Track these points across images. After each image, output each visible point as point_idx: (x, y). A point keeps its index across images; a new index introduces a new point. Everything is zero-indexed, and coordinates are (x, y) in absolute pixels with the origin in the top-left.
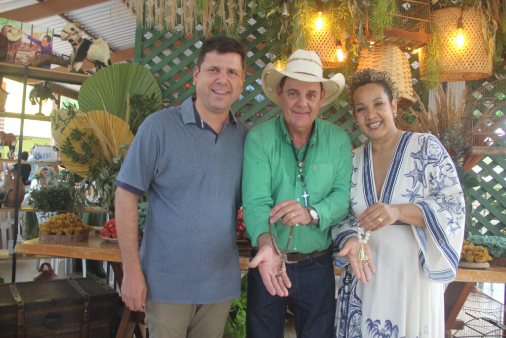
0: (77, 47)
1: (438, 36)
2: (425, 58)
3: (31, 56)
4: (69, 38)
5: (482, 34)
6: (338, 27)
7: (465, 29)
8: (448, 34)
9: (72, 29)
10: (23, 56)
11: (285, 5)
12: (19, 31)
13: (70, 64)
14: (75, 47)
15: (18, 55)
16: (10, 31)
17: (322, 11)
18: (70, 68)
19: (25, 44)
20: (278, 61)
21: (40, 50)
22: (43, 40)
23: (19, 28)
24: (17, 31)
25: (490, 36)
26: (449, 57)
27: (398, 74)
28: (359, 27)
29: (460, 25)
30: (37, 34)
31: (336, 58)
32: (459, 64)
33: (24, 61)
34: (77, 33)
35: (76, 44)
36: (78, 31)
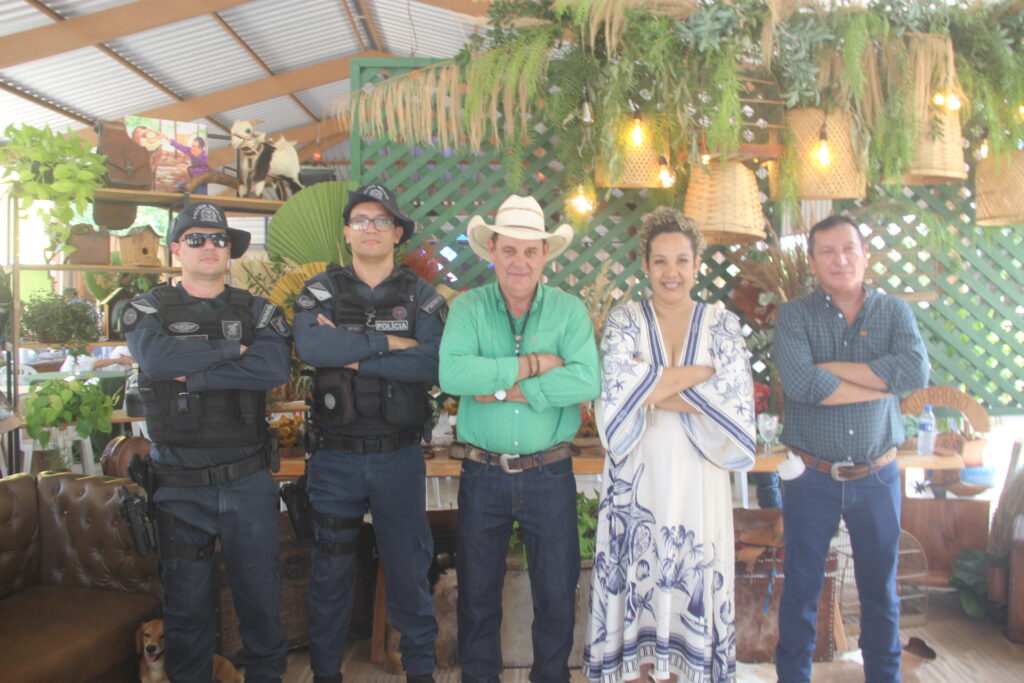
0: (255, 158)
1: (794, 148)
2: (778, 177)
3: (178, 172)
4: (243, 146)
5: (851, 146)
6: (662, 140)
8: (808, 146)
9: (248, 131)
10: (165, 173)
11: (587, 107)
12: (157, 134)
14: (252, 157)
15: (159, 174)
16: (144, 136)
17: (640, 119)
18: (243, 190)
19: (168, 154)
21: (189, 163)
22: (194, 146)
23: (156, 129)
24: (154, 135)
25: (860, 147)
26: (810, 177)
27: (744, 203)
28: (691, 141)
29: (823, 136)
30: (182, 136)
32: (823, 187)
33: (168, 182)
34: (254, 136)
35: (253, 153)
36: (256, 133)
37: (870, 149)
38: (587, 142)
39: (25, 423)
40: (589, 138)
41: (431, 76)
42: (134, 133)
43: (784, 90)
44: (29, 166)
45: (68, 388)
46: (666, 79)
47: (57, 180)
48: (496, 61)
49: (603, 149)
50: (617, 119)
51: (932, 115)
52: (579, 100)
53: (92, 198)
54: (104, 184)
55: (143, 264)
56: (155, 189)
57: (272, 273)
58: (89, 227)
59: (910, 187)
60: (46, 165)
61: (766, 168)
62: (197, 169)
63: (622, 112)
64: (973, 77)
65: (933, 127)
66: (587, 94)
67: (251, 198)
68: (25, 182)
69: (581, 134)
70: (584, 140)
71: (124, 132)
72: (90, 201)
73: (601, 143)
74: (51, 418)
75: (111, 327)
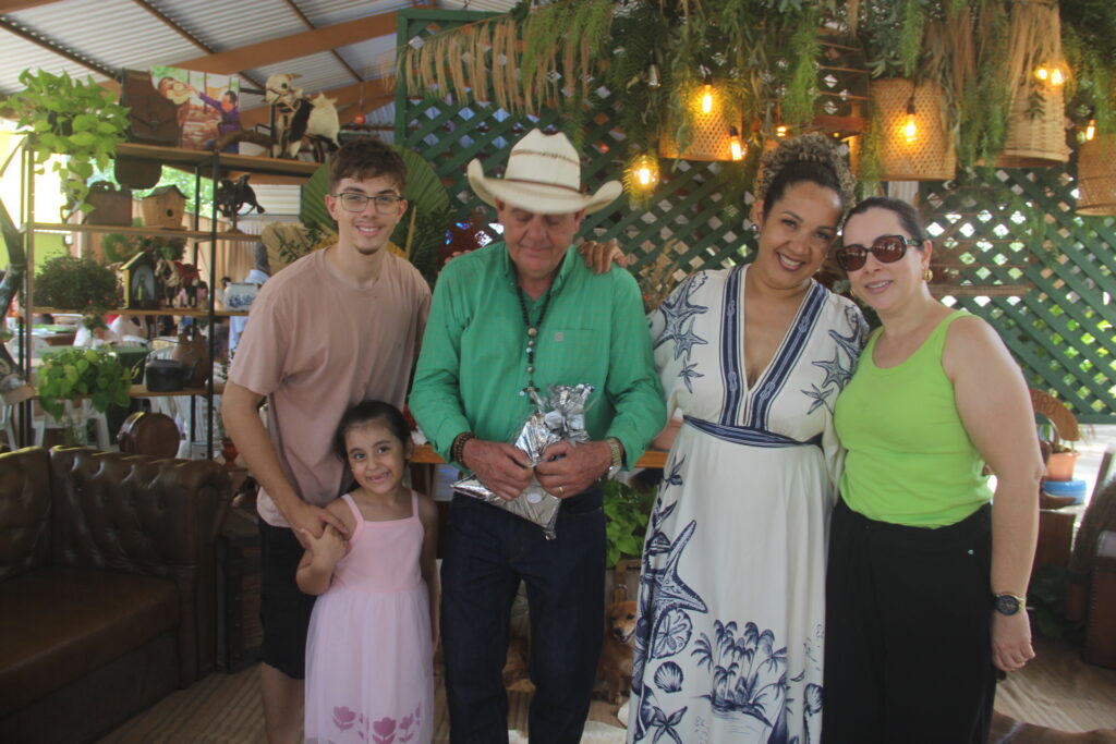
0: (291, 116)
1: (878, 122)
2: (859, 154)
3: (207, 129)
4: (279, 102)
5: (940, 122)
6: (733, 108)
7: (917, 116)
8: (894, 121)
9: (284, 86)
10: (193, 129)
11: (653, 69)
12: (186, 87)
13: (276, 142)
14: (288, 114)
15: (187, 129)
16: (171, 88)
17: (711, 84)
18: (277, 150)
19: (196, 108)
20: (644, 157)
21: (220, 119)
22: (224, 100)
23: (185, 80)
24: (181, 87)
25: (950, 124)
26: (895, 154)
28: (765, 110)
29: (911, 110)
30: (214, 90)
31: (731, 155)
32: (908, 166)
33: (197, 139)
34: (292, 92)
35: (289, 110)
36: (293, 88)
37: (962, 126)
38: (652, 108)
39: (38, 394)
40: (654, 104)
41: (485, 31)
42: (160, 84)
43: (869, 59)
44: (45, 117)
45: (83, 357)
46: (740, 42)
47: (76, 133)
48: (556, 16)
49: (670, 116)
50: (687, 84)
51: (1033, 90)
52: (645, 62)
53: (113, 154)
54: (127, 138)
55: (168, 226)
56: (181, 146)
57: (307, 241)
58: (111, 185)
59: (1006, 170)
60: (64, 115)
61: (847, 143)
62: (228, 126)
63: (693, 77)
64: (1081, 48)
65: (1034, 104)
66: (654, 55)
67: (286, 159)
68: (41, 133)
69: (646, 100)
70: (649, 106)
71: (150, 83)
72: (111, 157)
73: (668, 109)
74: (66, 390)
75: (132, 294)
